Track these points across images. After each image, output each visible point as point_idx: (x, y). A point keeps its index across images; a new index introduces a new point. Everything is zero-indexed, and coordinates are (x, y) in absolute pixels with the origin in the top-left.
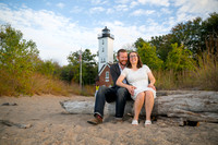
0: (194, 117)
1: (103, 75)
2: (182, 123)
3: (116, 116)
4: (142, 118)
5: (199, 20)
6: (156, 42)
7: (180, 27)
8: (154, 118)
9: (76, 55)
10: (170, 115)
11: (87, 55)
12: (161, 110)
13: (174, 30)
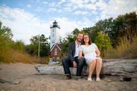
0: (129, 76)
1: (53, 51)
2: (122, 79)
3: (77, 75)
4: (94, 76)
5: (111, 19)
6: (86, 31)
7: (100, 22)
8: (102, 76)
9: (36, 38)
10: (113, 74)
11: (43, 38)
12: (106, 71)
13: (97, 24)
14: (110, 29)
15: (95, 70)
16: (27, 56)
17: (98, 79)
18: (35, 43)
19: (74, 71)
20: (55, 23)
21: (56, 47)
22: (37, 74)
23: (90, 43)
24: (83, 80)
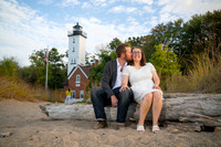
0: (211, 122)
1: (74, 78)
2: (198, 128)
3: (118, 121)
4: (148, 123)
5: (180, 21)
6: (134, 43)
7: (160, 28)
8: (162, 123)
9: (41, 54)
10: (183, 119)
11: (54, 55)
12: (169, 114)
13: (154, 31)
14: (177, 41)
15: (150, 111)
16: (24, 88)
17: (156, 127)
18: (39, 64)
19: (112, 112)
20: (77, 27)
21: (78, 72)
22: (43, 120)
23: (142, 64)
24: (129, 130)
